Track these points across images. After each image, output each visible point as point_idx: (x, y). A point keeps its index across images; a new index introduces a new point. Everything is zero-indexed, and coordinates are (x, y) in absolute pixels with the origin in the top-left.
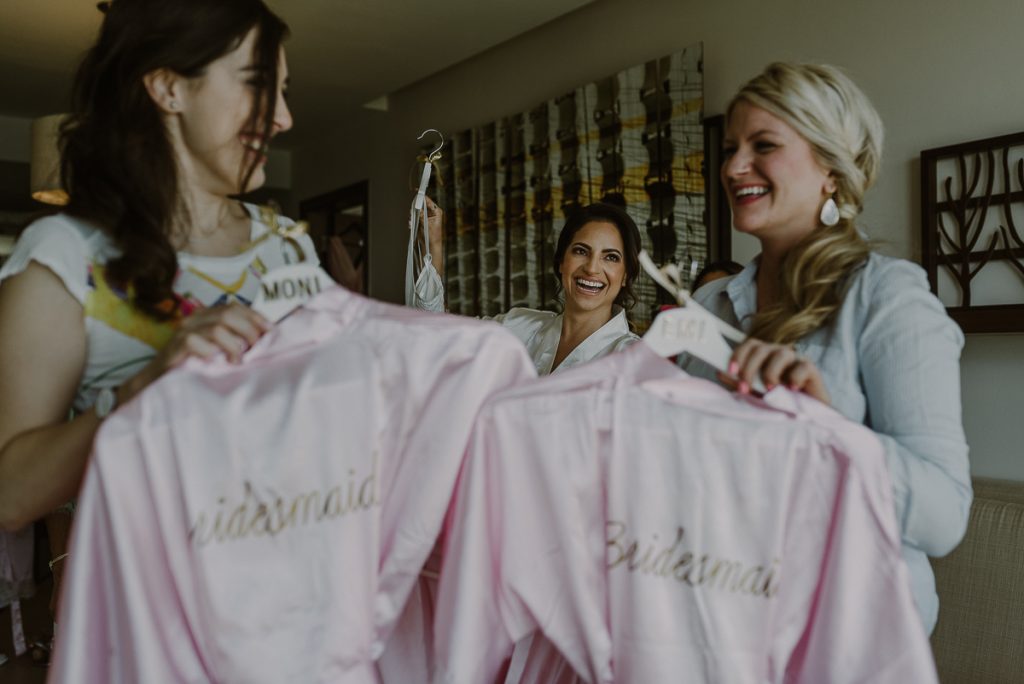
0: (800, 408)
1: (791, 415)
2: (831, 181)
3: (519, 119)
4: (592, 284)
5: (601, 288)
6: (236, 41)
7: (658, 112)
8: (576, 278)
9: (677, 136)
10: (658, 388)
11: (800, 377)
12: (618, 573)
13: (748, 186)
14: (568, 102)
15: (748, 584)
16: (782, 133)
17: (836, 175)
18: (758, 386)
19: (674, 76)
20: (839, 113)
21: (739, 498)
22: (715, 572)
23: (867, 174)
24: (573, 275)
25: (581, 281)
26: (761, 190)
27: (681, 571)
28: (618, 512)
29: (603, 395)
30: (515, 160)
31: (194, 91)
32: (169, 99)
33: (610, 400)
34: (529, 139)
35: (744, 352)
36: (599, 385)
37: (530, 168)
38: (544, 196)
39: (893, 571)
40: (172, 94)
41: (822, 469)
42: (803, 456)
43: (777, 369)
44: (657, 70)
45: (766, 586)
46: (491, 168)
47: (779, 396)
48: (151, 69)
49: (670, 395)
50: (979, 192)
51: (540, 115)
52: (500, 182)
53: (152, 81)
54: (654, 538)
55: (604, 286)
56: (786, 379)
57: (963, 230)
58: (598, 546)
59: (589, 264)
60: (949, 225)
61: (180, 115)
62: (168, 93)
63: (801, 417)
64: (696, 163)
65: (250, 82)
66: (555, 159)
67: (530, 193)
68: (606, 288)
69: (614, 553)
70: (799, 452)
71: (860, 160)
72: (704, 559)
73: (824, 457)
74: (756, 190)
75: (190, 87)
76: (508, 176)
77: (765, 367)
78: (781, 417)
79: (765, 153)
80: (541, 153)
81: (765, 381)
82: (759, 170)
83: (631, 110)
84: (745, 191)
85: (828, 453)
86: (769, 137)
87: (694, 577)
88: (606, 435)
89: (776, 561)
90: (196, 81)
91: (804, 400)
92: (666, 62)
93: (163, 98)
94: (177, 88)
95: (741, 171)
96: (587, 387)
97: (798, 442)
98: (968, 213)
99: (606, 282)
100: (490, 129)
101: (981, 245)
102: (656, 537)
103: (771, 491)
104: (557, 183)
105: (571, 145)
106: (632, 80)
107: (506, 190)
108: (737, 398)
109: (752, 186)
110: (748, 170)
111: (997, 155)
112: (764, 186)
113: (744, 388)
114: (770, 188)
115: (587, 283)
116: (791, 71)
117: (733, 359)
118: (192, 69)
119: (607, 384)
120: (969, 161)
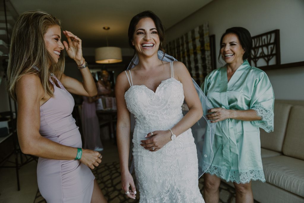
3: (178, 39)
4: (149, 45)
5: (153, 46)
7: (202, 35)
8: (142, 44)
9: (205, 40)
14: (186, 35)
19: (204, 28)
24: (140, 43)
25: (144, 45)
30: (178, 47)
34: (181, 43)
37: (181, 48)
38: (184, 53)
44: (201, 28)
46: (174, 49)
50: (258, 45)
51: (182, 38)
52: (176, 51)
55: (154, 45)
57: (255, 52)
59: (146, 37)
60: (253, 52)
64: (208, 44)
66: (185, 46)
67: (181, 53)
68: (155, 46)
76: (178, 50)
80: (183, 45)
83: (197, 35)
92: (202, 26)
98: (256, 50)
99: (154, 43)
100: (174, 41)
101: (258, 55)
104: (186, 50)
105: (187, 43)
106: (197, 30)
107: (177, 52)
111: (260, 38)
115: (147, 45)
120: (256, 40)
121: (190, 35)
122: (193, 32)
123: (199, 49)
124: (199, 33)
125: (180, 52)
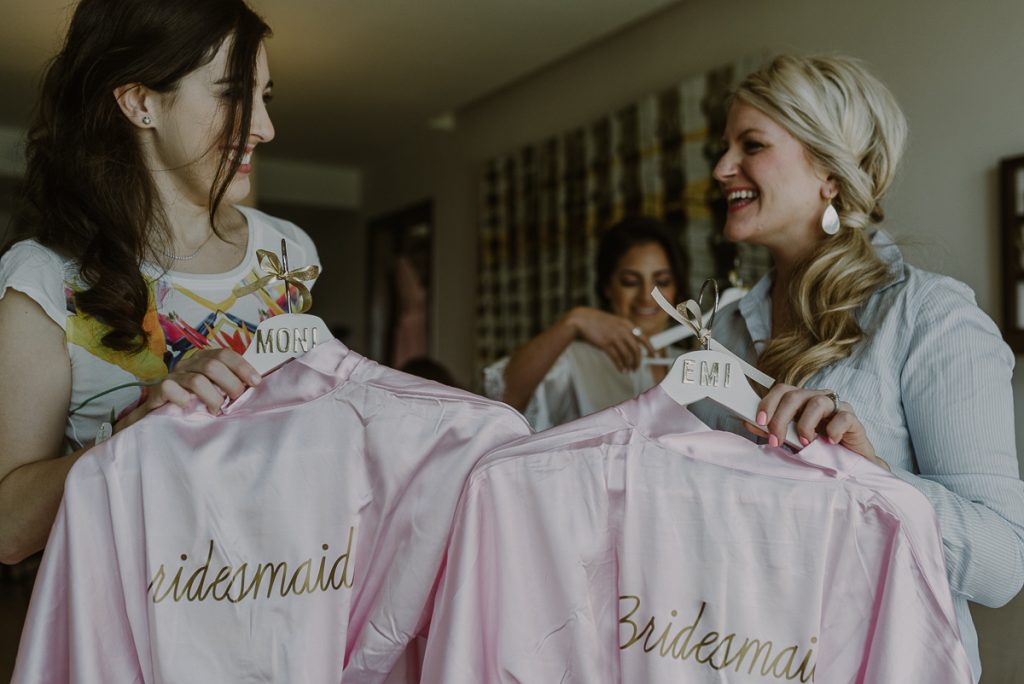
0: (839, 463)
1: (829, 472)
2: (831, 185)
3: (580, 135)
6: (211, 51)
10: (676, 443)
11: (837, 429)
12: (632, 654)
13: (736, 190)
14: (630, 116)
15: (780, 667)
16: (770, 131)
17: (835, 178)
18: (792, 439)
20: (838, 109)
21: (770, 568)
22: (742, 653)
23: (875, 178)
26: (750, 194)
27: (704, 653)
28: (632, 585)
29: (614, 451)
30: (576, 175)
31: (168, 106)
32: (141, 114)
33: (623, 457)
34: (591, 154)
35: (774, 399)
36: (609, 439)
37: (591, 184)
38: (605, 210)
39: (948, 653)
40: (145, 109)
41: (865, 535)
42: (844, 518)
43: (811, 421)
44: (719, 81)
45: (802, 668)
46: (552, 185)
47: (816, 452)
48: (121, 83)
49: (690, 450)
51: (602, 129)
52: (562, 197)
53: (122, 94)
54: (672, 614)
56: (823, 431)
58: (609, 621)
61: (153, 130)
62: (139, 108)
63: (840, 475)
65: (225, 95)
66: (617, 173)
67: (591, 210)
69: (627, 632)
70: (838, 513)
71: (865, 162)
72: (730, 638)
73: (867, 520)
74: (744, 194)
75: (163, 102)
76: (570, 192)
77: (798, 416)
78: (819, 474)
79: (753, 154)
80: (602, 168)
81: (799, 433)
82: (745, 172)
83: (694, 122)
84: (734, 195)
85: (871, 513)
86: (756, 137)
87: (719, 660)
88: (618, 497)
89: (814, 640)
90: (168, 96)
91: (842, 453)
92: (727, 74)
93: (135, 113)
94: (148, 102)
95: (727, 172)
96: (596, 442)
97: (836, 503)
102: (674, 613)
103: (807, 561)
104: (618, 199)
105: (632, 159)
106: (694, 91)
107: (569, 206)
108: (767, 451)
109: (741, 190)
110: (735, 172)
112: (753, 190)
113: (775, 441)
114: (758, 194)
116: (788, 65)
117: (762, 408)
118: (164, 84)
119: (619, 438)
121: (650, 115)
122: (670, 102)
123: (701, 196)
124: (706, 108)
125: (583, 204)
